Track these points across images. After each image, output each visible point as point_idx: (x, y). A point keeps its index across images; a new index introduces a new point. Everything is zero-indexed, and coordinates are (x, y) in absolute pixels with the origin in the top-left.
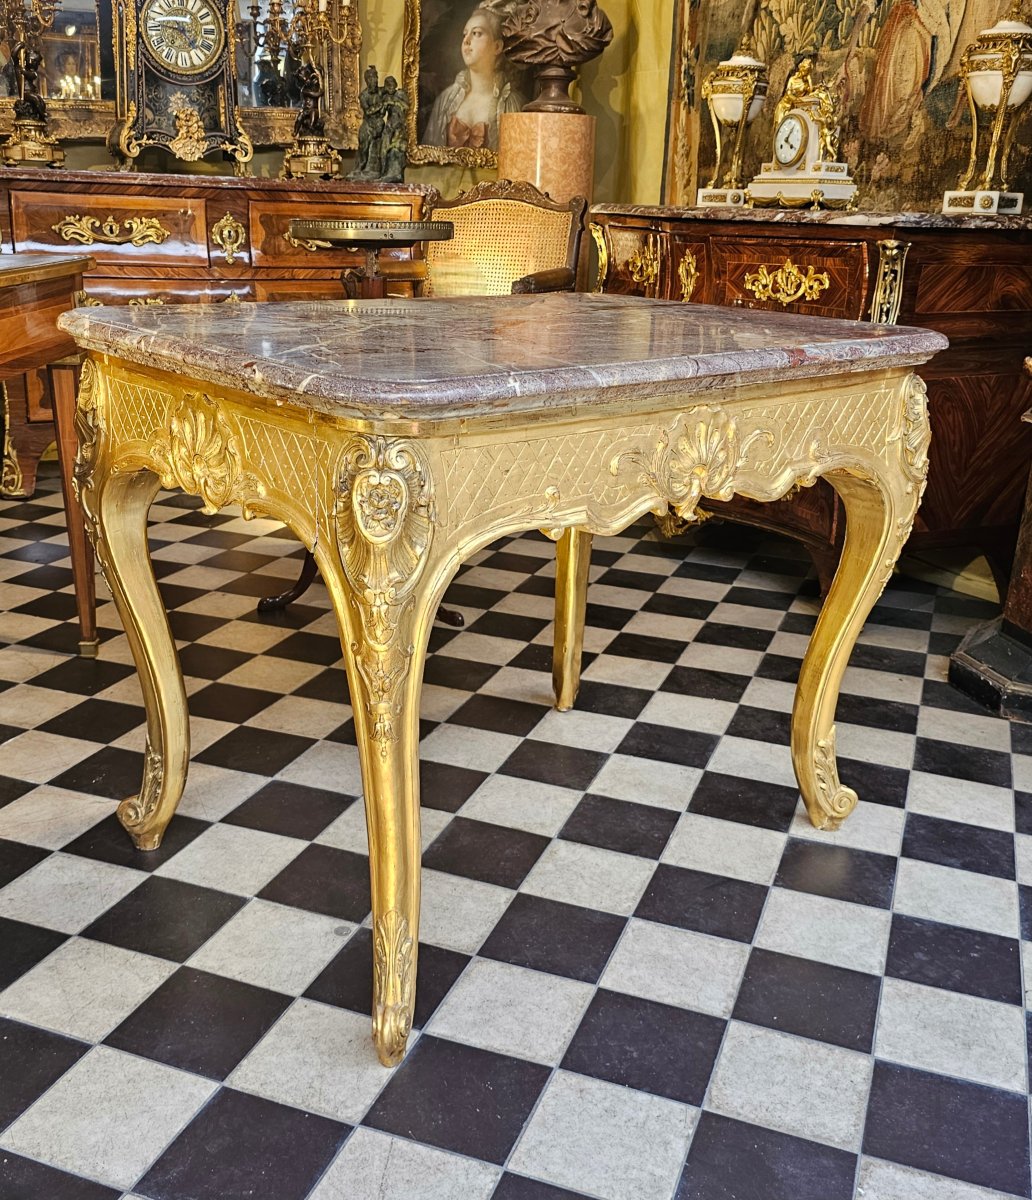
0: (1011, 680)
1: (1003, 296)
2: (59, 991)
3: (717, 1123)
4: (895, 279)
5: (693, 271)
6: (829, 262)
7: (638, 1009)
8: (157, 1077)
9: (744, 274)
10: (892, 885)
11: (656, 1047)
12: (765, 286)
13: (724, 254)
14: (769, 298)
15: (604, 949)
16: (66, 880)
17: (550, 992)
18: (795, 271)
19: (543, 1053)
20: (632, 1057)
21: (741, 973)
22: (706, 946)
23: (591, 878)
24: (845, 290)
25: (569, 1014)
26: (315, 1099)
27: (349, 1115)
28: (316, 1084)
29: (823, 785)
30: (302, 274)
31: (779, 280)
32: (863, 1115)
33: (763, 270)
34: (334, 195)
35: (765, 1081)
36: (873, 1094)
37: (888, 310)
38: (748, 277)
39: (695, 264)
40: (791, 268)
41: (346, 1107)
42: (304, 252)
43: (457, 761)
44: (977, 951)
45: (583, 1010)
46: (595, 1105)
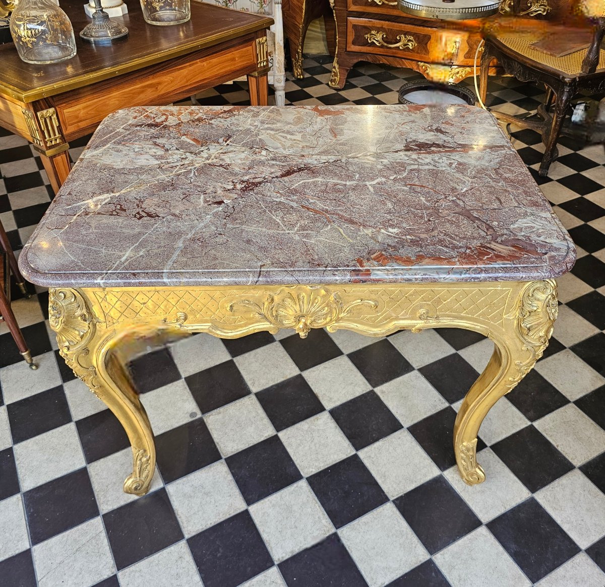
7: (248, 532)
11: (231, 557)
19: (190, 528)
23: (315, 444)
26: (103, 493)
27: (104, 508)
28: (110, 486)
45: (228, 516)
46: (177, 568)
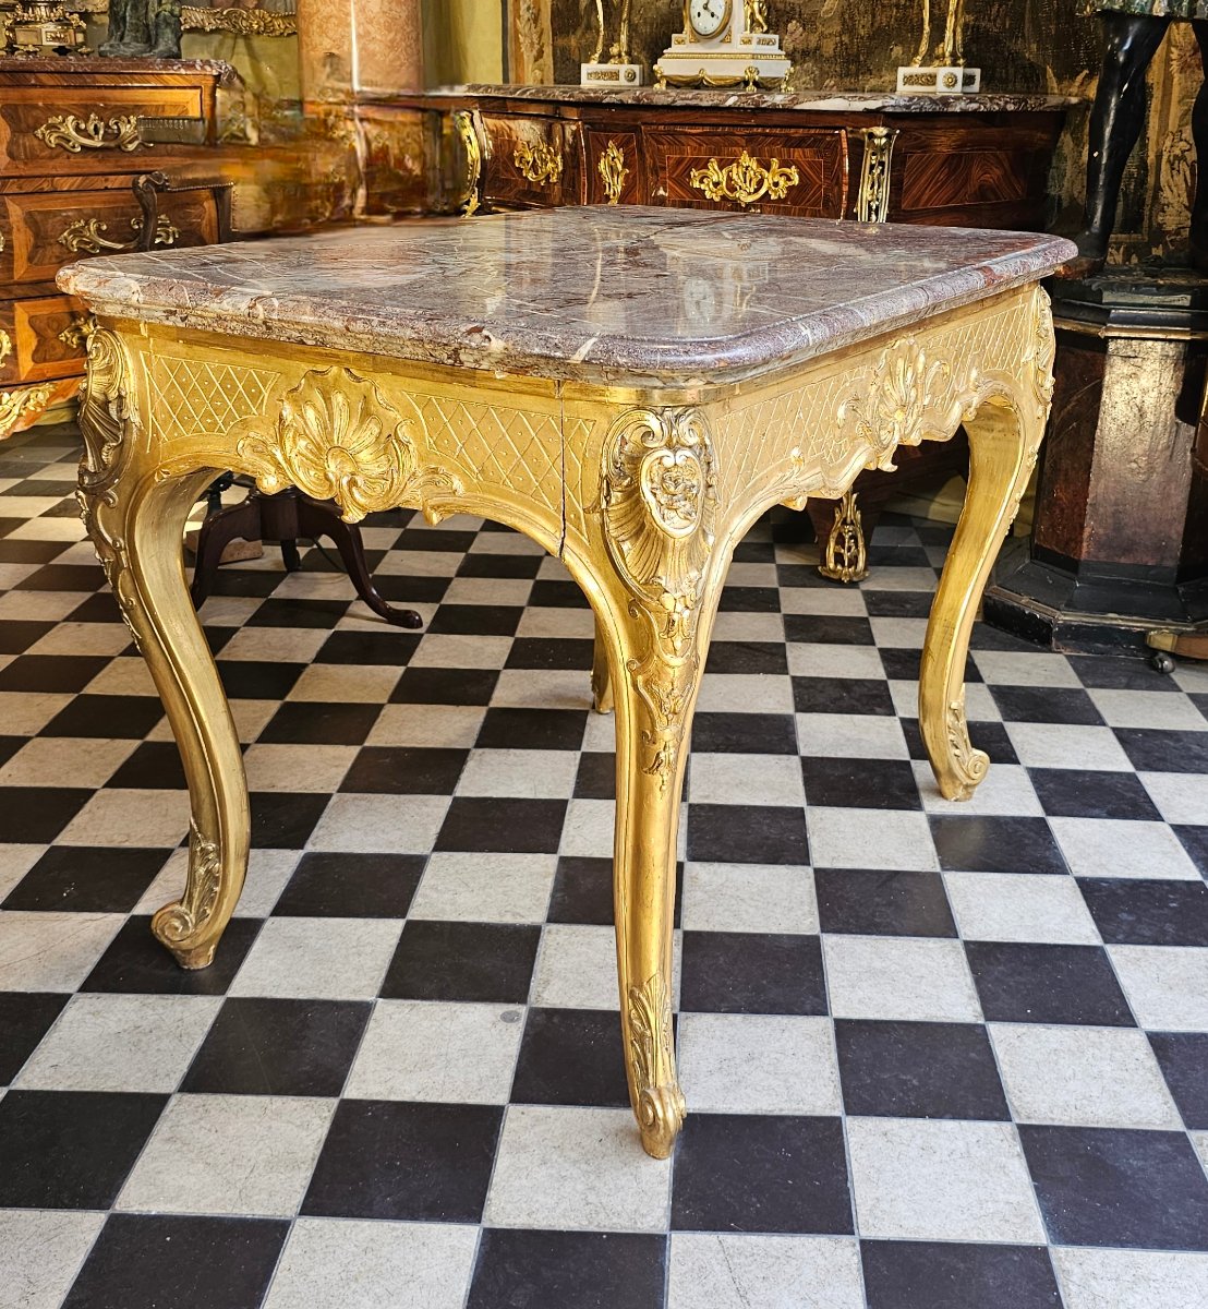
0: (1058, 609)
1: (981, 186)
2: (201, 1166)
3: (1038, 1133)
4: (882, 172)
5: (620, 167)
6: (797, 153)
7: (888, 1033)
8: (397, 1237)
9: (687, 170)
10: (1056, 848)
11: (930, 1069)
12: (716, 184)
13: (660, 147)
14: (724, 198)
15: (815, 975)
16: (113, 1027)
17: (786, 1034)
18: (754, 165)
19: (819, 1103)
20: (914, 1086)
21: (967, 970)
22: (917, 950)
23: (752, 899)
24: (820, 186)
25: (820, 1054)
26: (602, 1216)
27: (652, 1224)
28: (592, 1198)
29: (957, 752)
30: (66, 184)
31: (735, 177)
32: (1166, 1090)
33: (714, 164)
34: (97, 76)
35: (1057, 1079)
36: (1164, 1069)
37: (877, 207)
38: (694, 173)
39: (622, 159)
40: (746, 159)
41: (642, 1216)
42: (66, 154)
43: (520, 792)
44: (1173, 901)
45: (832, 1047)
46: (909, 1145)
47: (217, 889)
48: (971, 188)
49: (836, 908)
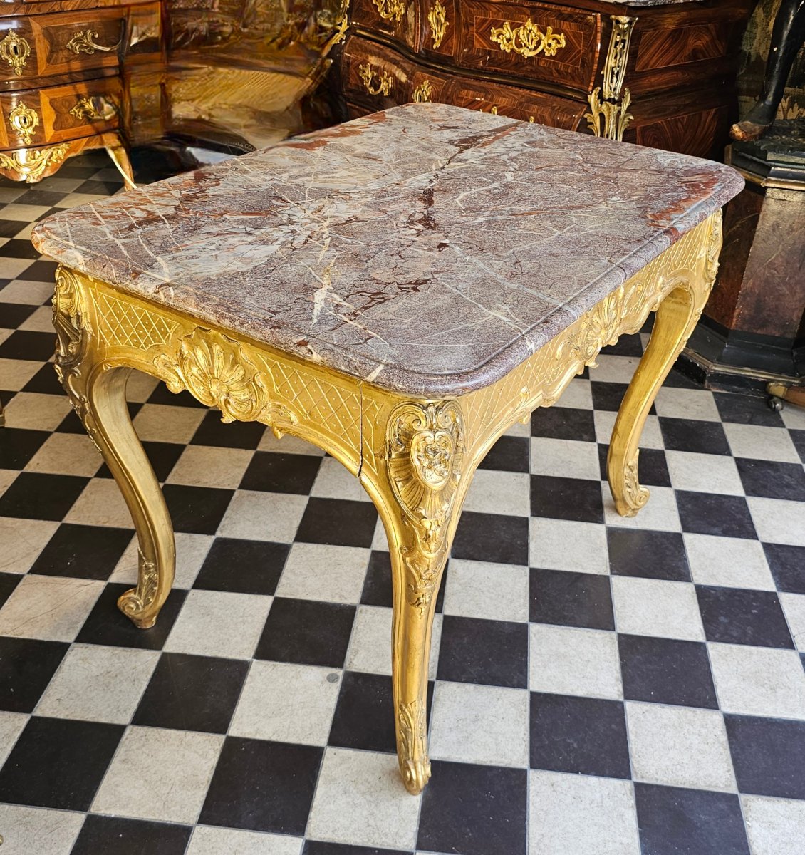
0: (712, 362)
1: (694, 50)
2: (142, 782)
3: (647, 790)
4: (624, 47)
5: (443, 20)
6: (566, 25)
7: (563, 705)
8: (254, 843)
9: (489, 27)
10: (686, 559)
11: (586, 736)
12: (508, 40)
13: (472, 9)
14: (512, 50)
15: (522, 656)
16: (95, 672)
17: (500, 702)
18: (535, 29)
19: (515, 758)
20: (574, 748)
21: (618, 658)
22: (588, 639)
23: (488, 591)
24: (580, 51)
25: (519, 719)
26: (376, 835)
27: (406, 844)
28: (371, 822)
29: (629, 490)
30: (70, 6)
31: (521, 37)
32: (730, 761)
33: (507, 25)
35: (663, 748)
36: (731, 743)
37: (618, 72)
38: (493, 30)
39: (444, 14)
40: (530, 25)
41: (401, 837)
44: (755, 608)
45: (528, 714)
46: (566, 795)
47: (156, 588)
48: (687, 52)
49: (540, 601)
